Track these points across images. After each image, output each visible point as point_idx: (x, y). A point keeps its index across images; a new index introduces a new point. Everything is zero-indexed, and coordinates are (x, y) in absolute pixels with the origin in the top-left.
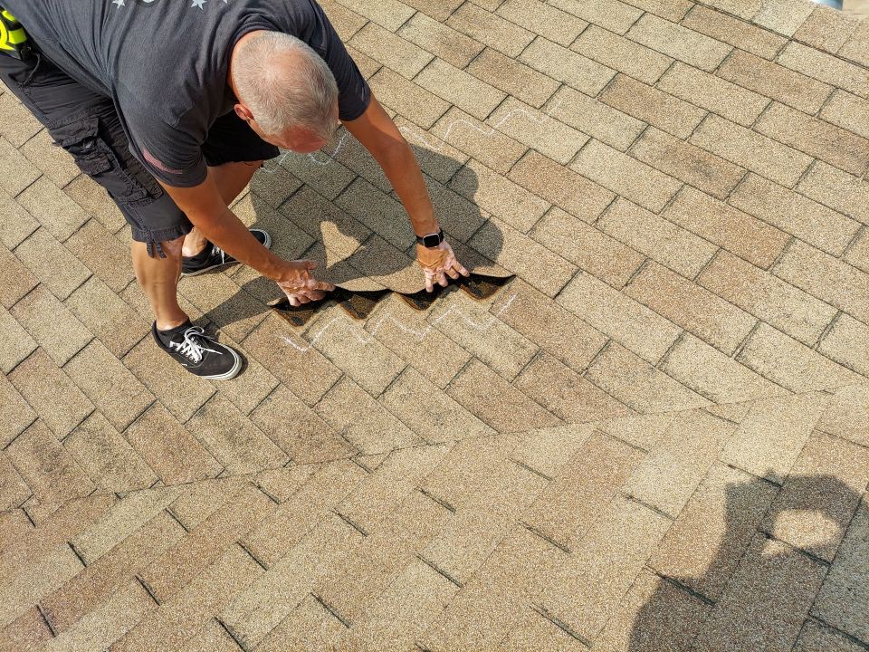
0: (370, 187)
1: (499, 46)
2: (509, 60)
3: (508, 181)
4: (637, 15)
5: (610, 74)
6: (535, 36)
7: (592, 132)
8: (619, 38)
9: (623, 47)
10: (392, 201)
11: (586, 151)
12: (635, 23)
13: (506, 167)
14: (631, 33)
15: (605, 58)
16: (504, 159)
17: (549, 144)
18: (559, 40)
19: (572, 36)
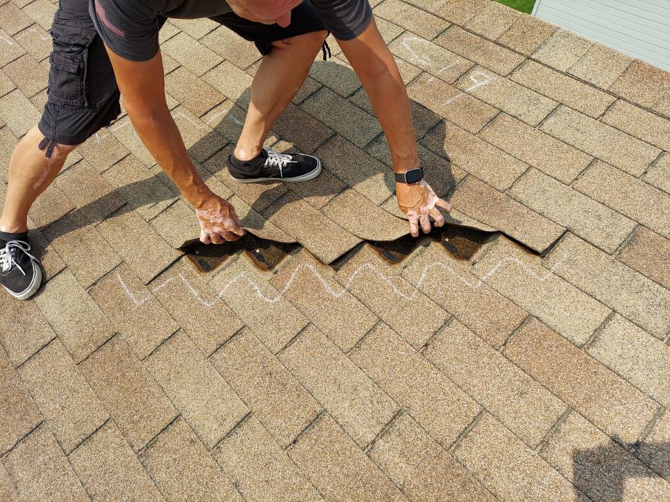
0: (324, 339)
1: (485, 174)
2: (496, 194)
3: (504, 360)
4: (653, 154)
5: (627, 226)
6: (528, 167)
7: (614, 304)
8: (634, 179)
9: (643, 193)
10: (351, 365)
11: (607, 331)
12: (653, 164)
13: (500, 338)
14: (648, 175)
15: (618, 203)
16: (496, 326)
17: (556, 313)
18: (557, 174)
19: (573, 172)
